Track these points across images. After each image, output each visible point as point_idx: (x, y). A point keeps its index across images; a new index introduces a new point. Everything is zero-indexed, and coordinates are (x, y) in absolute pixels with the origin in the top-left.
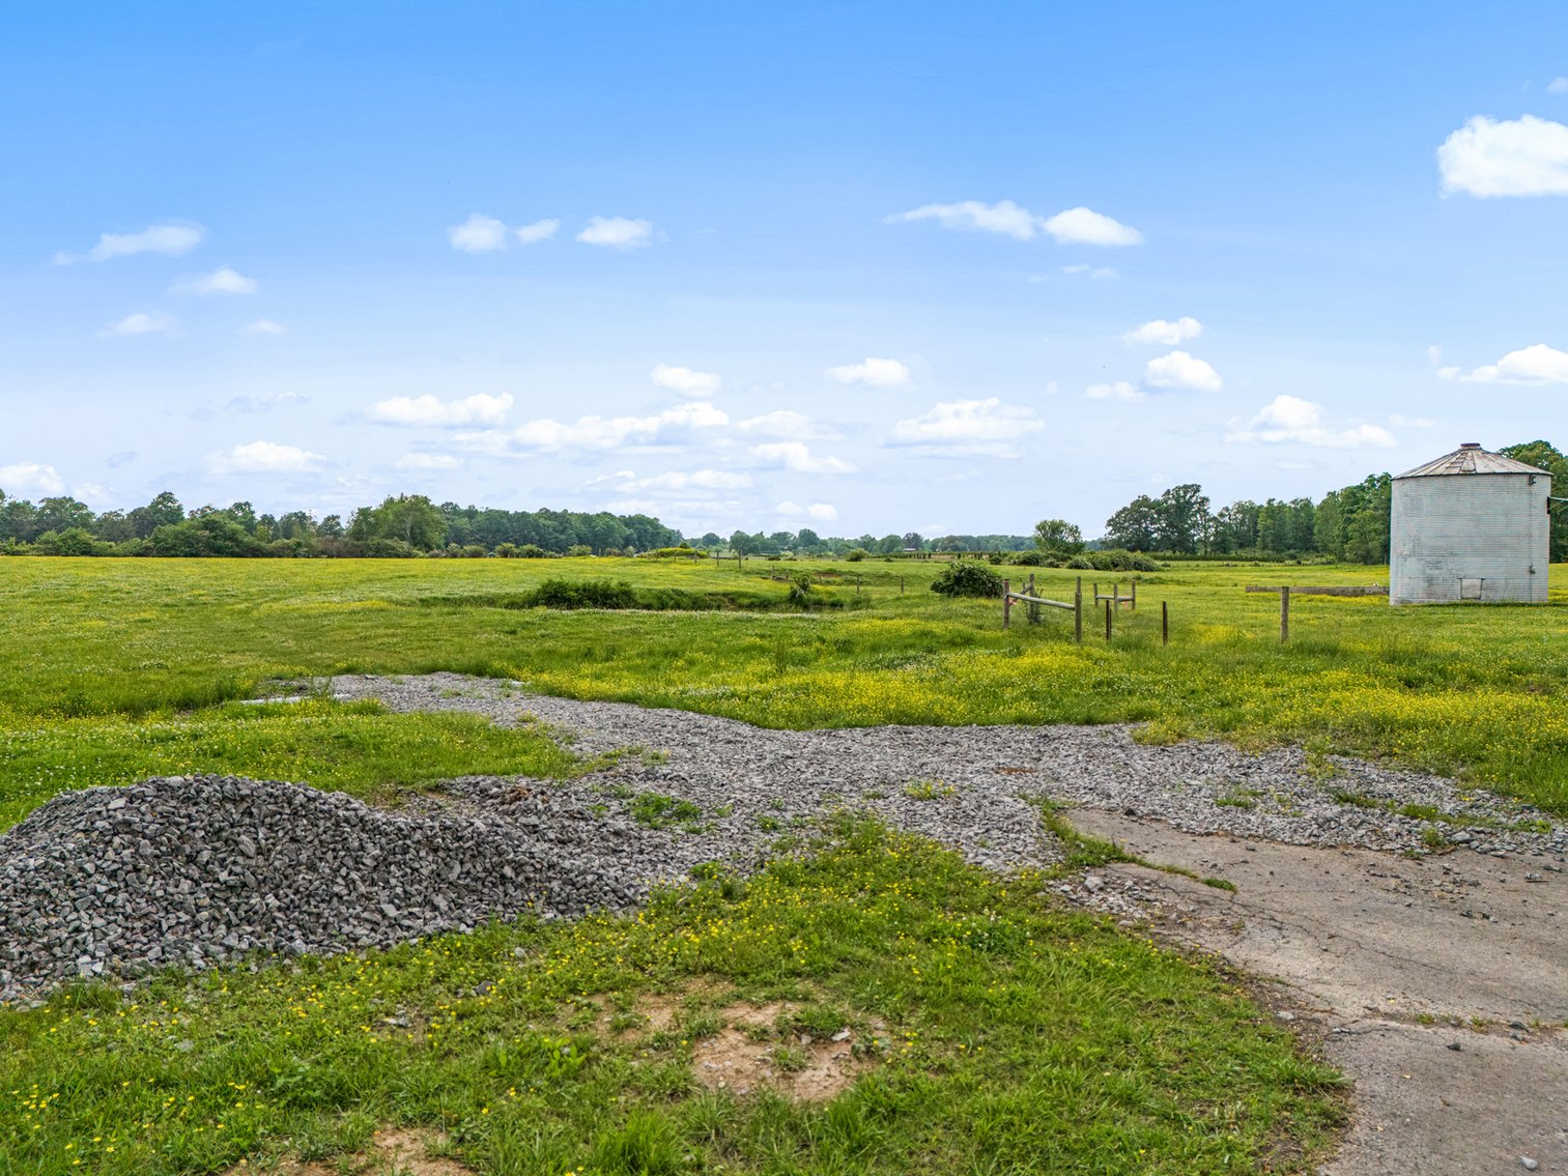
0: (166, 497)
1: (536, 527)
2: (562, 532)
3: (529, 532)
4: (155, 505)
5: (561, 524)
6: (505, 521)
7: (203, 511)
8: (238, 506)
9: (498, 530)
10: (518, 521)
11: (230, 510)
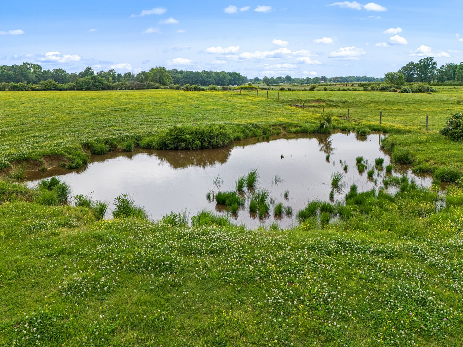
0: (89, 68)
1: (202, 76)
2: (210, 78)
3: (199, 78)
4: (86, 71)
5: (209, 75)
6: (192, 75)
7: (100, 72)
8: (111, 71)
9: (190, 78)
10: (196, 74)
11: (109, 72)
